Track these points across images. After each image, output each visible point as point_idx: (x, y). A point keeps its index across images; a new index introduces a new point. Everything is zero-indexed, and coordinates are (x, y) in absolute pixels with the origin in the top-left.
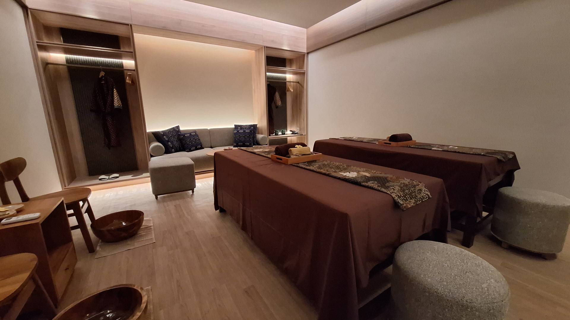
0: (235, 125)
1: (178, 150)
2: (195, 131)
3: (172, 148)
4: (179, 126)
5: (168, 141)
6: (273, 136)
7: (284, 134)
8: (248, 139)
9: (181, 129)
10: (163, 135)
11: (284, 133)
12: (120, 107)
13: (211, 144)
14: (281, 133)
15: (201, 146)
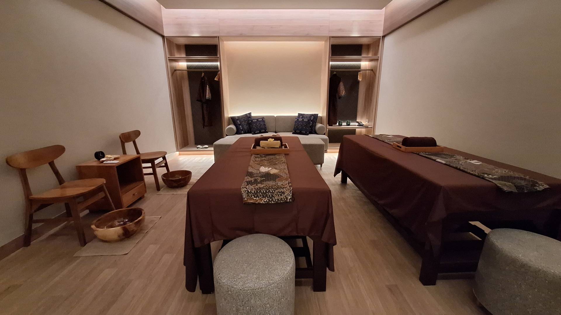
0: (299, 114)
1: (247, 132)
2: (263, 118)
3: (242, 130)
4: (251, 113)
5: (240, 125)
6: (336, 127)
7: (349, 125)
8: (305, 128)
9: (253, 115)
10: (238, 120)
11: (349, 123)
12: (209, 98)
13: (275, 129)
14: (346, 124)
15: (265, 130)
